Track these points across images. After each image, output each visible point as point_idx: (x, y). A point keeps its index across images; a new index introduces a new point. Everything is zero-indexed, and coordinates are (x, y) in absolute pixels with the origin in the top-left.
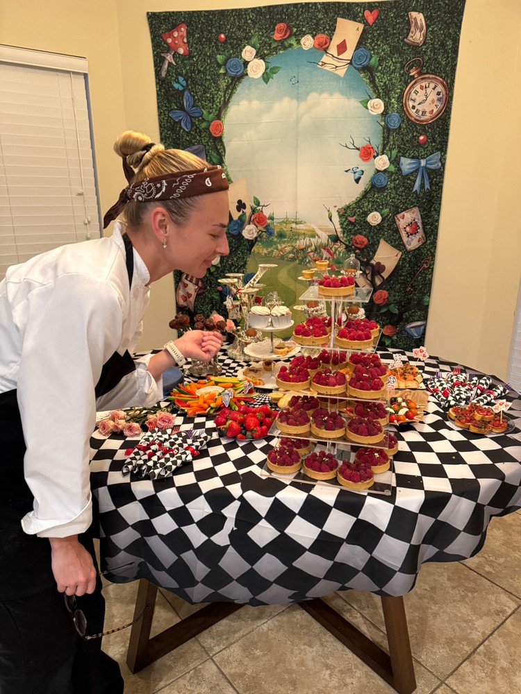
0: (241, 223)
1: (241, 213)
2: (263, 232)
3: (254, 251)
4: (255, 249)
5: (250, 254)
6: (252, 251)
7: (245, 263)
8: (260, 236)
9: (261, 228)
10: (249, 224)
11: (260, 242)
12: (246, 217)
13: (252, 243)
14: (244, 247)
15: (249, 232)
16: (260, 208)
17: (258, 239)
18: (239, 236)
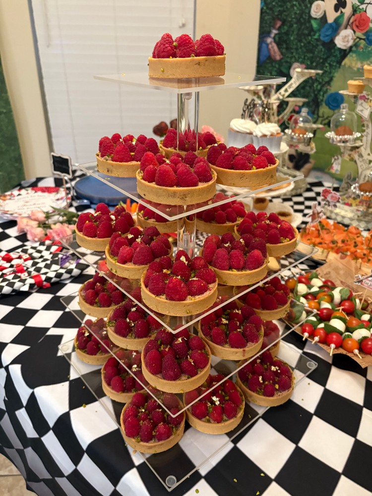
0: (336, 27)
1: (339, 13)
2: (361, 39)
3: (345, 65)
4: (346, 61)
5: (339, 67)
6: (343, 63)
7: (331, 79)
8: (356, 45)
9: (359, 34)
10: (346, 28)
11: (355, 52)
12: (343, 18)
13: (344, 53)
14: (333, 58)
15: (344, 39)
16: (364, 6)
17: (354, 49)
18: (331, 44)
